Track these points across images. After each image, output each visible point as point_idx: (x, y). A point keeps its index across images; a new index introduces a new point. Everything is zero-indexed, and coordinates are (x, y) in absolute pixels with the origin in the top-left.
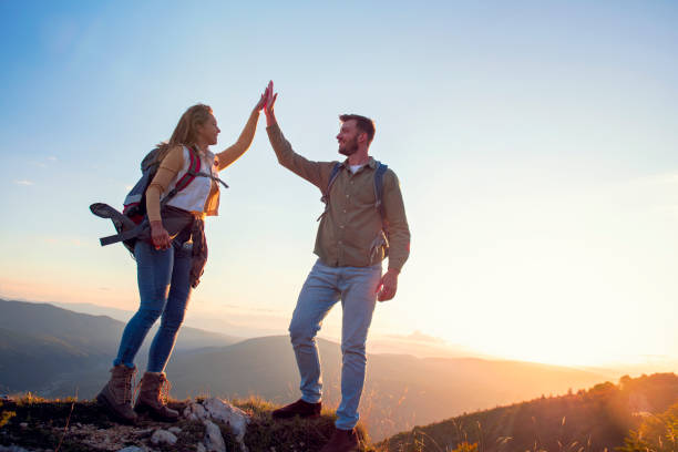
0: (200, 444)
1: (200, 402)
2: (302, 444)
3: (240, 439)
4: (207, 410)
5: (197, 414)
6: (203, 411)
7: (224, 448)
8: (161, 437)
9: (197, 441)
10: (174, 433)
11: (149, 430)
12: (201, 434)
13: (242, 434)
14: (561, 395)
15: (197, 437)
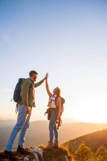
0: (34, 159)
1: (31, 148)
2: (55, 156)
3: (42, 157)
4: (33, 150)
5: (31, 151)
6: (32, 150)
7: (39, 160)
8: (25, 159)
9: (33, 159)
10: (28, 157)
11: (23, 158)
12: (33, 157)
13: (42, 155)
14: (102, 130)
15: (33, 158)
